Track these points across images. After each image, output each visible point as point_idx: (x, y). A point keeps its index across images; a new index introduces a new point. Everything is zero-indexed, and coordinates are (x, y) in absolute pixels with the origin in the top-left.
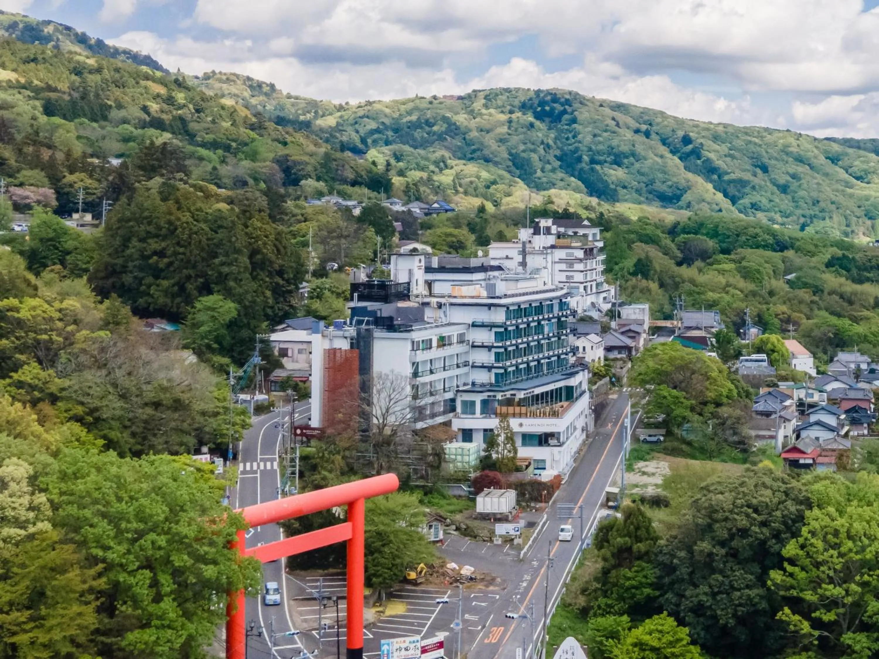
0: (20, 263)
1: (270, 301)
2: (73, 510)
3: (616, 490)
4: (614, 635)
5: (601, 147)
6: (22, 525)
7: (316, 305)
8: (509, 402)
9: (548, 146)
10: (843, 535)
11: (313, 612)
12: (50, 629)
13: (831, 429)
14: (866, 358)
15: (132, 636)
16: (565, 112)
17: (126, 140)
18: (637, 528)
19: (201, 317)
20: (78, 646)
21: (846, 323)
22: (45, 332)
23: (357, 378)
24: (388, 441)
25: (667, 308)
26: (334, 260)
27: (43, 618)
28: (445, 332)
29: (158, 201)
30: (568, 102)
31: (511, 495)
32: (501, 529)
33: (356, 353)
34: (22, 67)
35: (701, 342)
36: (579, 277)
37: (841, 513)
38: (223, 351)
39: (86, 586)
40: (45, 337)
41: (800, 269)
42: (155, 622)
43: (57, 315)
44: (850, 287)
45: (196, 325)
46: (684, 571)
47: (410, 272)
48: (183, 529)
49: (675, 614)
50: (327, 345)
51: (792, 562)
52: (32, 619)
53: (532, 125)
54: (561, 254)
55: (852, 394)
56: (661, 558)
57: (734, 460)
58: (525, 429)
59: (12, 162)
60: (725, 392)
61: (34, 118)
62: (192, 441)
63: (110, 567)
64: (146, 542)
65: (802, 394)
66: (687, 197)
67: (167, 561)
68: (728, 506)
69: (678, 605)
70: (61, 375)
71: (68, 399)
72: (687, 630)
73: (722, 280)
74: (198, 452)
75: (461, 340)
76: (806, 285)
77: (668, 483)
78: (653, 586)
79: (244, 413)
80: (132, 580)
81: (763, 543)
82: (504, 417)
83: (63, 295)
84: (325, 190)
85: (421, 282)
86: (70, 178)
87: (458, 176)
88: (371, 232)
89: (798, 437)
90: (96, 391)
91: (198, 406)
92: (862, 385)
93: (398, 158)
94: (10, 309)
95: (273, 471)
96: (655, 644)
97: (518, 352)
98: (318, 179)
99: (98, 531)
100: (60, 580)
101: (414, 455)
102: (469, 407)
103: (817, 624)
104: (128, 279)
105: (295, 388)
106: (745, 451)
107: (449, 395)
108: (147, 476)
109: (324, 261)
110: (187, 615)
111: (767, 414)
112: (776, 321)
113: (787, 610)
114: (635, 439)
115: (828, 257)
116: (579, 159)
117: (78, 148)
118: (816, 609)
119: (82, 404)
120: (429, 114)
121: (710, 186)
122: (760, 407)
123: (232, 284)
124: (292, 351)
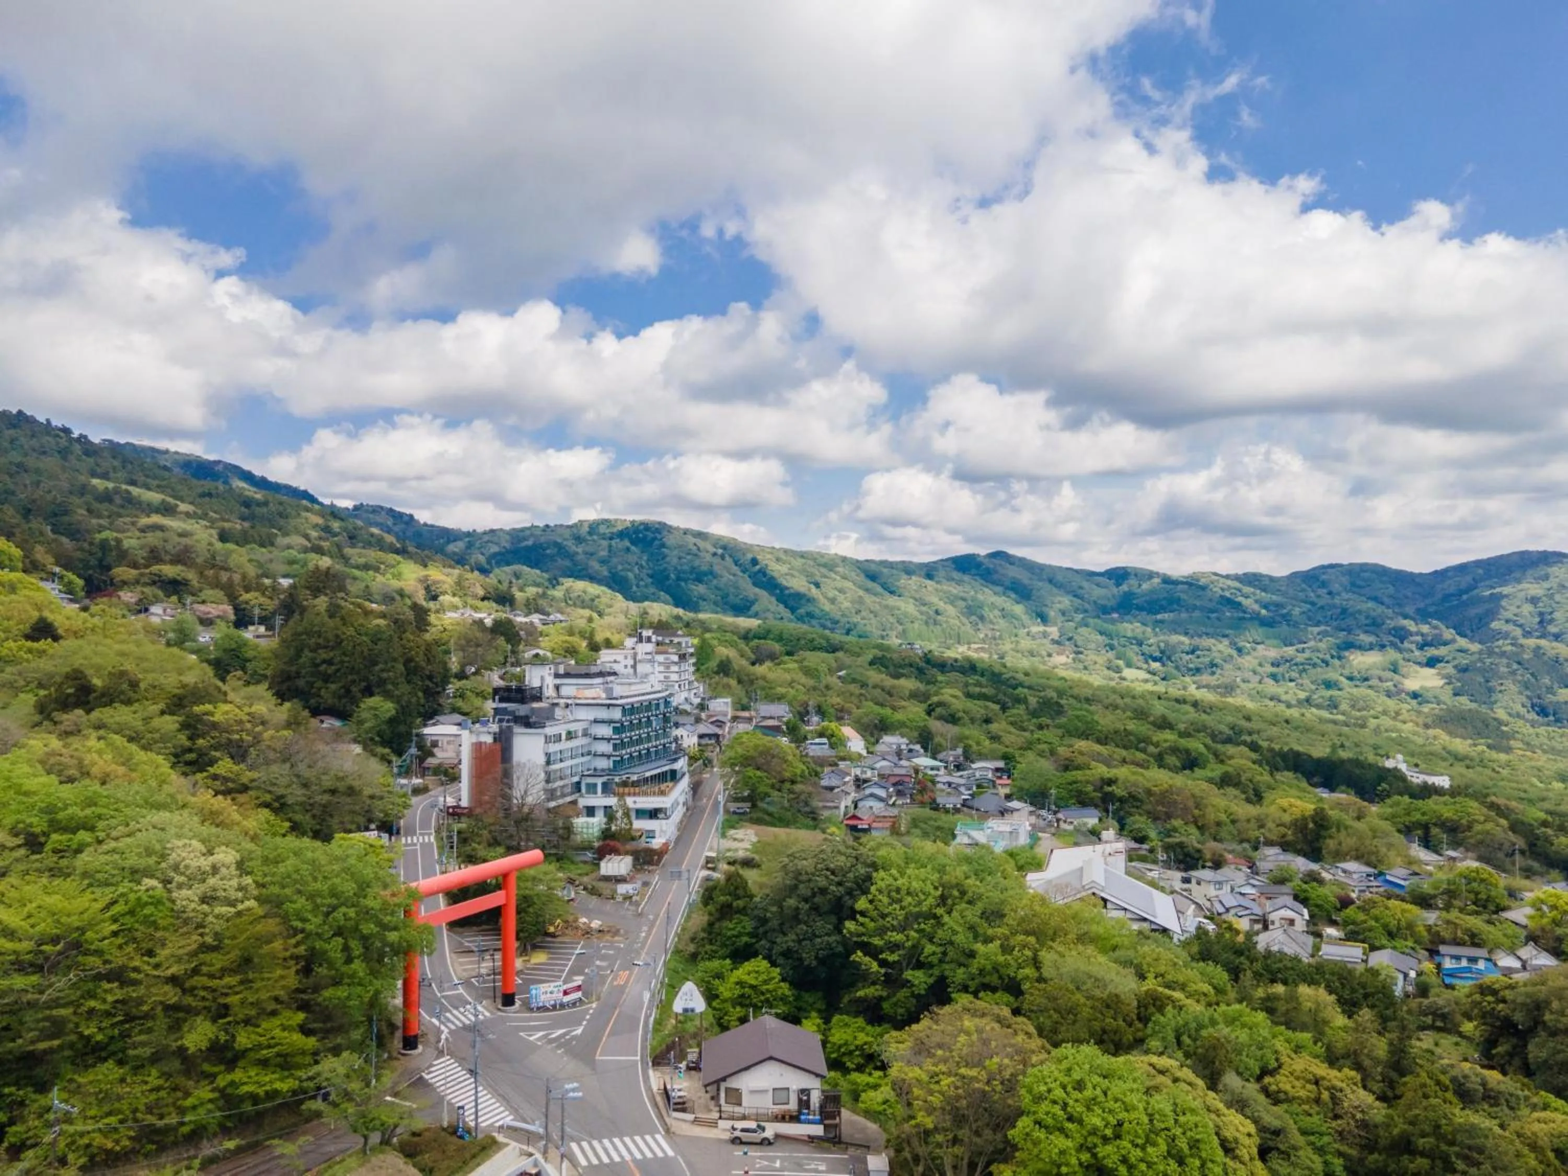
0: (210, 671)
1: (422, 701)
2: (275, 890)
3: (714, 855)
4: (719, 976)
5: (686, 568)
6: (232, 904)
7: (459, 703)
8: (625, 784)
9: (642, 567)
10: (903, 892)
11: (471, 963)
12: (258, 990)
13: (881, 799)
14: (905, 740)
15: (327, 993)
16: (655, 539)
17: (291, 562)
18: (737, 888)
19: (365, 715)
20: (281, 1003)
21: (887, 711)
22: (237, 732)
23: (499, 768)
24: (526, 818)
25: (745, 701)
26: (471, 664)
27: (251, 981)
28: (573, 727)
29: (326, 619)
30: (658, 531)
31: (629, 860)
32: (622, 889)
33: (498, 746)
34: (198, 500)
35: (776, 730)
36: (674, 677)
37: (902, 874)
38: (385, 743)
39: (288, 954)
40: (236, 737)
41: (849, 667)
42: (346, 980)
43: (246, 718)
44: (889, 682)
45: (361, 722)
46: (774, 923)
47: (542, 678)
48: (370, 903)
49: (768, 958)
50: (474, 739)
51: (863, 914)
52: (242, 982)
53: (628, 549)
54: (660, 658)
55: (897, 771)
56: (756, 912)
57: (807, 827)
58: (638, 806)
59: (195, 583)
60: (798, 772)
61: (210, 544)
62: (362, 820)
63: (308, 935)
64: (339, 914)
65: (858, 772)
66: (755, 608)
67: (356, 929)
68: (811, 869)
69: (770, 950)
70: (251, 768)
71: (258, 788)
72: (778, 970)
73: (788, 677)
74: (367, 829)
75: (585, 734)
76: (854, 681)
77: (756, 848)
78: (751, 935)
79: (405, 795)
80: (327, 946)
81: (840, 899)
82: (621, 796)
83: (251, 700)
84: (460, 604)
85: (551, 686)
86: (246, 596)
87: (568, 591)
88: (501, 641)
89: (856, 807)
90: (283, 781)
91: (367, 791)
92: (904, 763)
93: (517, 576)
94: (206, 714)
95: (430, 844)
96: (753, 982)
97: (632, 743)
98: (454, 595)
99: (298, 906)
100: (266, 949)
101: (549, 828)
102: (592, 788)
103: (883, 963)
104: (301, 683)
105: (446, 773)
106: (814, 819)
107: (576, 779)
108: (337, 859)
109: (463, 666)
110: (374, 973)
111: (831, 789)
112: (832, 710)
113: (859, 953)
114: (727, 811)
115: (870, 657)
116: (667, 578)
117: (252, 571)
118: (882, 952)
119: (270, 792)
120: (543, 539)
121: (773, 599)
122: (824, 783)
123: (390, 687)
124: (443, 742)
